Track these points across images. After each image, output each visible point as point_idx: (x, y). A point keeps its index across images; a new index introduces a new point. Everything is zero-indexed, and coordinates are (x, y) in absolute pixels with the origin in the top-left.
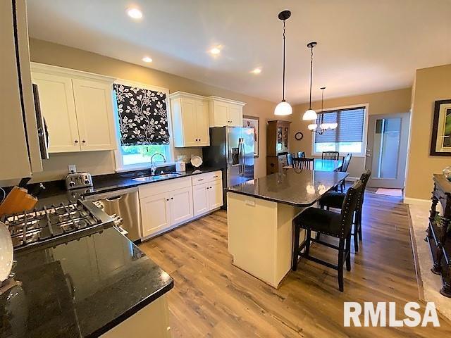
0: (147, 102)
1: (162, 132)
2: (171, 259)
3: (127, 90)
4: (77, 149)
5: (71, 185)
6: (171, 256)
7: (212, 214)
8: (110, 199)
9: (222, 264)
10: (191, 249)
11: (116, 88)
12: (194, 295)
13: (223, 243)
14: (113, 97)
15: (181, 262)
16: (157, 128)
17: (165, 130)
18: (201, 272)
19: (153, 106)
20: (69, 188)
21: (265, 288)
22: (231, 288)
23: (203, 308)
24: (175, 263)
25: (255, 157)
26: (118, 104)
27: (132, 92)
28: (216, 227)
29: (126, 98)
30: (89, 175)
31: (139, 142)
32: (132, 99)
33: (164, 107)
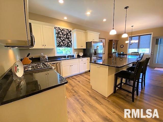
0: (65, 33)
1: (70, 44)
2: (71, 85)
3: (59, 29)
4: (43, 47)
5: (41, 59)
6: (71, 84)
7: (86, 73)
8: (53, 64)
9: (88, 88)
10: (78, 83)
11: (55, 28)
12: (77, 96)
13: (89, 82)
14: (55, 31)
15: (74, 86)
16: (68, 42)
17: (71, 43)
18: (80, 89)
19: (67, 34)
20: (41, 60)
21: (102, 97)
22: (90, 96)
23: (80, 100)
24: (72, 86)
25: (103, 54)
26: (56, 34)
27: (60, 30)
28: (87, 77)
29: (58, 32)
30: (47, 56)
31: (62, 47)
32: (60, 32)
33: (71, 35)
